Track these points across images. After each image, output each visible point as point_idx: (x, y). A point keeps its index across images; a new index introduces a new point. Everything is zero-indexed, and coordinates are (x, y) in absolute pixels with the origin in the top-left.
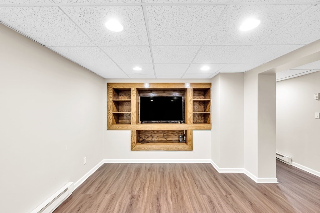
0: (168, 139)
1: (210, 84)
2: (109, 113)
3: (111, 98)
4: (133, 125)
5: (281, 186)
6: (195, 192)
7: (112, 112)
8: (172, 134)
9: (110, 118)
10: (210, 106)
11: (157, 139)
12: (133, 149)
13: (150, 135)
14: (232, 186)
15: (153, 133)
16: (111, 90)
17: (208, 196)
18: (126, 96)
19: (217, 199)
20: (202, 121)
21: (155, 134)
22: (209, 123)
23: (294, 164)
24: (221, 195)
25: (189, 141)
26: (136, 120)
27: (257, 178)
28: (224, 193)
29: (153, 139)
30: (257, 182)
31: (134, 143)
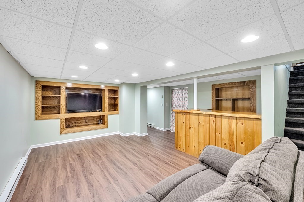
0: (88, 124)
1: (118, 87)
2: (38, 106)
3: (40, 93)
4: (62, 115)
5: (149, 136)
6: (113, 145)
7: (41, 105)
8: (92, 119)
9: (38, 110)
10: (118, 100)
11: (80, 124)
12: (63, 132)
13: (74, 122)
14: (130, 140)
15: (77, 120)
16: (40, 87)
17: (119, 145)
18: (51, 91)
19: (123, 144)
20: (113, 109)
21: (78, 120)
22: (118, 110)
23: (156, 128)
24: (125, 143)
25: (106, 122)
26: (65, 110)
27: (140, 134)
28: (126, 142)
29: (77, 125)
30: (140, 136)
31: (63, 128)
